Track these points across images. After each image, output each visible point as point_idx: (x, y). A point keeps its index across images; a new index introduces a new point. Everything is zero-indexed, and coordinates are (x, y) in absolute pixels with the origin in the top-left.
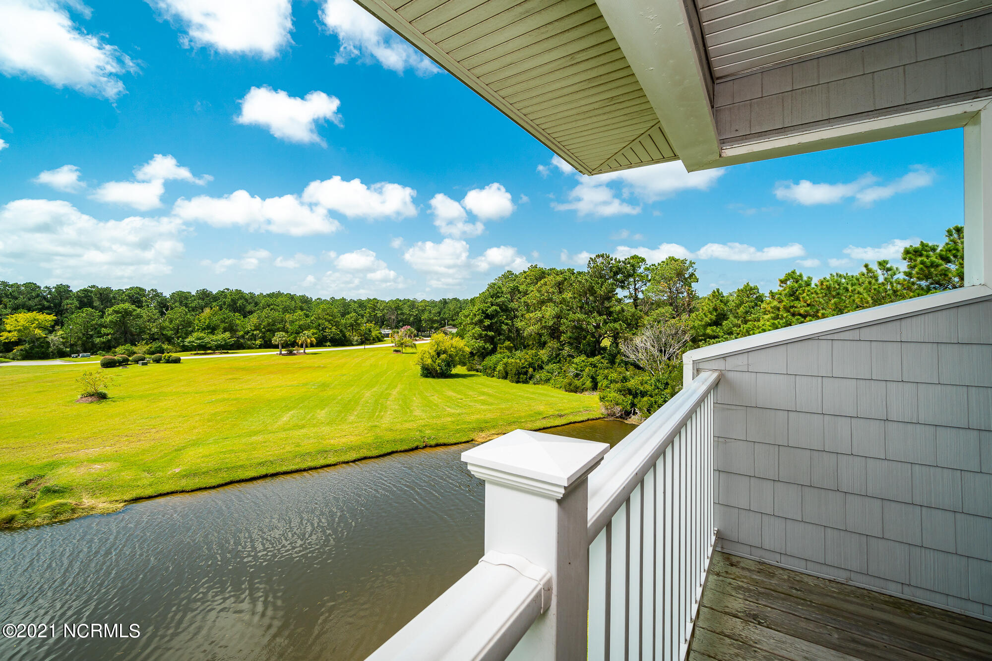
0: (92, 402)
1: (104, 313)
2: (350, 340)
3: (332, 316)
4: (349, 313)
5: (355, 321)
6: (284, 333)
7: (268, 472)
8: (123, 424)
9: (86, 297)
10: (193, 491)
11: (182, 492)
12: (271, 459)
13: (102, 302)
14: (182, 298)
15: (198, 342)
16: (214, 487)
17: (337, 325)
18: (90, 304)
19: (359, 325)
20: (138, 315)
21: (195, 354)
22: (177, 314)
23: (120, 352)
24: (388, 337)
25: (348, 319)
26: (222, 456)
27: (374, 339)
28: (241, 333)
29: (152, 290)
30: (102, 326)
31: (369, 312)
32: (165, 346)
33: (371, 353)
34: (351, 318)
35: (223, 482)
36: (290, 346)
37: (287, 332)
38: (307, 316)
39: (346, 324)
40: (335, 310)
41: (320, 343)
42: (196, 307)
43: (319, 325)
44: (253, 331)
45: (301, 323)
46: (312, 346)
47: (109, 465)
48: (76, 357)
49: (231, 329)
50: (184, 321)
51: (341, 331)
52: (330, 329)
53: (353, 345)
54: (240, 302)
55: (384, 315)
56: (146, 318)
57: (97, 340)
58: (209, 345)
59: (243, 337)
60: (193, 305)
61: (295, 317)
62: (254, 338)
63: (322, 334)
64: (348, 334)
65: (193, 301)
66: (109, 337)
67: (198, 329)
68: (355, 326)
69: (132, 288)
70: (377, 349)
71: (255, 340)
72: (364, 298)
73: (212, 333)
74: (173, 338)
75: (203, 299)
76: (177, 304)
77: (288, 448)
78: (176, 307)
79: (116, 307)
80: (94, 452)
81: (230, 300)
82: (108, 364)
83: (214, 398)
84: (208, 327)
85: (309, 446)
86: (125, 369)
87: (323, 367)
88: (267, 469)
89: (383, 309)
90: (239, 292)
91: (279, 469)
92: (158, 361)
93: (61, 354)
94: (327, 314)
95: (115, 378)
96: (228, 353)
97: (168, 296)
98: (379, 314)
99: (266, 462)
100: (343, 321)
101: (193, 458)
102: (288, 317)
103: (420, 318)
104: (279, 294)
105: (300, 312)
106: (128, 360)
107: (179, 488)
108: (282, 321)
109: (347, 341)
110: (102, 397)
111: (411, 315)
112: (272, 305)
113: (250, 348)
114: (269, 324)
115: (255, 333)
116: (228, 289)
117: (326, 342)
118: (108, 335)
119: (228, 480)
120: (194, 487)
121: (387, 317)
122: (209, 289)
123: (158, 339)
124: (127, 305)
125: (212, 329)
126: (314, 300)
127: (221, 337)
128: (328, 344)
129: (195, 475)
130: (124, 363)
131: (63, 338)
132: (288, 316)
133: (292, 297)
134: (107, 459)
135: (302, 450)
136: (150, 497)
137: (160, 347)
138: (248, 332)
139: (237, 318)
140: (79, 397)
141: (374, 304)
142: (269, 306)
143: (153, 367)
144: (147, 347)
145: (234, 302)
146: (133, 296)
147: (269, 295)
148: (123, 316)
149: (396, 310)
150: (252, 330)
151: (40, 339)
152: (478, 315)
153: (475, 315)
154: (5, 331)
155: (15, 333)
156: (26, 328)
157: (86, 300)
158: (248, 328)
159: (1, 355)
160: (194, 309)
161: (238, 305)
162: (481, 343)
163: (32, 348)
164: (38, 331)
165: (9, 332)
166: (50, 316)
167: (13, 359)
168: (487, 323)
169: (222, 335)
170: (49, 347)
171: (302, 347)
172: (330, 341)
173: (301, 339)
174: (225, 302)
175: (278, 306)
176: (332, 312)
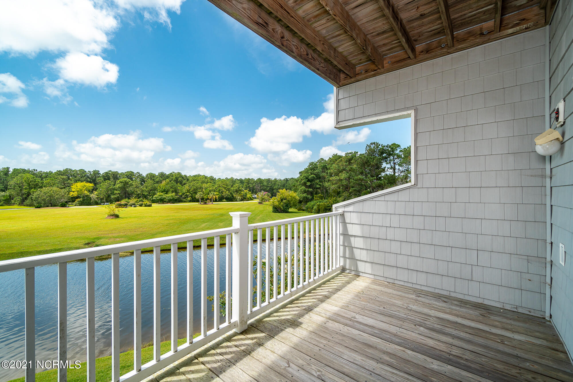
0: (112, 219)
1: (115, 183)
2: (236, 199)
3: (226, 185)
5: (239, 188)
8: (127, 226)
9: (107, 176)
13: (114, 179)
14: (151, 176)
15: (160, 197)
17: (229, 190)
18: (109, 179)
19: (241, 191)
20: (131, 184)
21: (159, 204)
22: (149, 183)
23: (123, 202)
25: (235, 187)
27: (248, 199)
29: (137, 172)
30: (114, 189)
31: (246, 185)
33: (247, 204)
36: (205, 200)
37: (203, 193)
38: (214, 185)
39: (233, 190)
40: (228, 183)
41: (221, 199)
42: (158, 181)
43: (220, 190)
45: (210, 188)
46: (216, 201)
48: (103, 205)
49: (176, 191)
50: (152, 187)
51: (231, 193)
53: (237, 201)
55: (253, 187)
56: (135, 186)
57: (112, 197)
58: (165, 200)
59: (181, 196)
60: (157, 180)
61: (207, 186)
62: (187, 196)
63: (221, 195)
64: (234, 195)
65: (157, 178)
67: (160, 191)
68: (238, 191)
69: (128, 172)
70: (250, 203)
71: (188, 198)
73: (167, 193)
74: (148, 196)
75: (162, 177)
76: (149, 179)
78: (149, 181)
79: (120, 180)
81: (175, 178)
83: (168, 218)
84: (164, 190)
86: (126, 209)
87: (222, 209)
89: (253, 184)
90: (179, 173)
92: (141, 206)
93: (97, 204)
94: (224, 184)
96: (174, 204)
97: (145, 176)
98: (251, 186)
100: (232, 188)
102: (204, 186)
103: (273, 188)
104: (199, 176)
105: (210, 184)
106: (127, 205)
108: (201, 188)
109: (234, 199)
110: (117, 216)
111: (268, 186)
112: (196, 180)
113: (185, 202)
114: (194, 189)
115: (187, 194)
116: (174, 172)
117: (223, 199)
118: (117, 194)
121: (255, 187)
122: (165, 172)
123: (140, 197)
124: (126, 179)
125: (166, 191)
126: (217, 179)
130: (125, 206)
131: (97, 195)
133: (206, 177)
134: (122, 237)
137: (142, 199)
138: (183, 194)
139: (179, 187)
140: (108, 216)
141: (248, 181)
142: (194, 181)
143: (139, 208)
144: (136, 200)
145: (177, 179)
146: (128, 176)
147: (194, 176)
148: (124, 184)
149: (260, 184)
151: (87, 196)
152: (304, 179)
153: (302, 180)
154: (72, 191)
155: (76, 193)
156: (81, 190)
157: (107, 178)
158: (184, 191)
159: (70, 203)
160: (157, 182)
161: (179, 180)
162: (305, 195)
163: (83, 200)
164: (86, 192)
165: (74, 192)
166: (92, 185)
167: (75, 205)
168: (308, 184)
169: (171, 194)
170: (91, 200)
171: (211, 202)
172: (225, 199)
173: (210, 196)
174: (172, 179)
175: (199, 181)
176: (226, 183)
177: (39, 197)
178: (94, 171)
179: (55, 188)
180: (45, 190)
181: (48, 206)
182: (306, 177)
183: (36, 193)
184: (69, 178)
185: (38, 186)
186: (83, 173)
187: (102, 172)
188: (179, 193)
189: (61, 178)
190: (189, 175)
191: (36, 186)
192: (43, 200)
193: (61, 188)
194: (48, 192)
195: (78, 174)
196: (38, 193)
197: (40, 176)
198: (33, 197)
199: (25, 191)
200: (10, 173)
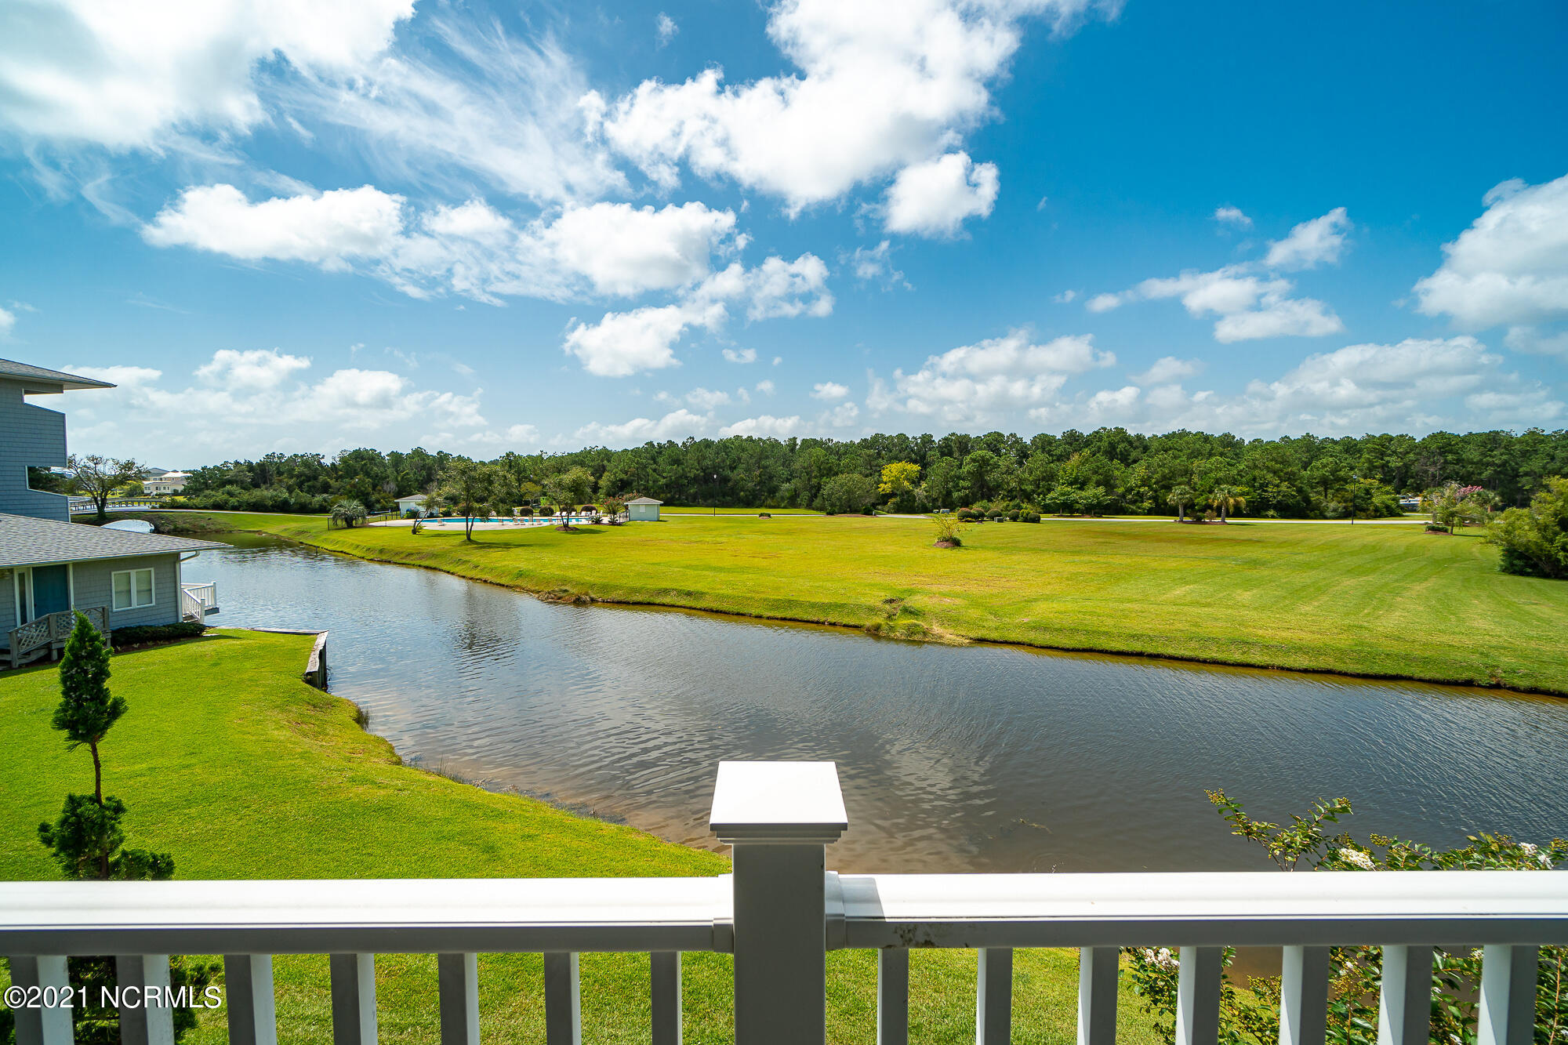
0: (946, 547)
1: (962, 463)
2: (1318, 508)
3: (1281, 463)
4: (1318, 460)
5: (1334, 473)
6: (1187, 489)
7: (1144, 650)
8: (974, 569)
9: (946, 447)
10: (1042, 647)
11: (1030, 645)
12: (1151, 634)
13: (960, 452)
14: (1045, 443)
15: (1063, 498)
16: (1067, 650)
17: (1291, 478)
18: (950, 454)
19: (1342, 480)
20: (995, 464)
21: (1059, 516)
22: (1038, 463)
23: (976, 508)
24: (1414, 509)
25: (1318, 469)
26: (1081, 616)
27: (1376, 511)
28: (1121, 490)
29: (1011, 434)
30: (959, 478)
31: (1369, 461)
32: (1024, 503)
34: (1324, 466)
35: (1081, 647)
36: (1195, 512)
37: (1193, 489)
38: (1232, 464)
39: (1312, 477)
40: (1290, 455)
41: (1256, 510)
42: (1061, 456)
43: (1255, 480)
44: (1140, 487)
45: (1219, 476)
46: (1237, 514)
47: (958, 601)
48: (937, 513)
49: (1108, 483)
50: (1046, 472)
51: (1300, 491)
52: (1277, 486)
53: (1325, 518)
54: (1121, 447)
55: (1406, 465)
56: (1004, 470)
58: (1076, 505)
59: (1123, 496)
60: (1058, 452)
61: (1208, 466)
62: (1141, 497)
63: (1259, 494)
64: (1314, 496)
65: (1057, 447)
66: (967, 491)
67: (1063, 483)
68: (1332, 483)
69: (990, 434)
70: (1385, 527)
71: (1142, 502)
72: (1359, 435)
73: (1081, 489)
74: (1032, 496)
75: (1071, 444)
76: (1039, 449)
77: (1179, 626)
78: (1037, 454)
79: (973, 455)
80: (945, 589)
81: (1106, 444)
82: (964, 519)
83: (1077, 558)
84: (1076, 480)
85: (1216, 629)
86: (980, 525)
88: (1143, 646)
89: (1406, 454)
90: (1120, 431)
91: (1160, 650)
92: (1014, 519)
93: (925, 510)
94: (1272, 460)
95: (970, 530)
96: (1101, 517)
97: (1029, 442)
98: (1395, 462)
99: (1142, 635)
100: (1306, 473)
101: (1043, 611)
102: (1197, 466)
104: (1184, 434)
105: (1217, 459)
106: (984, 516)
107: (1026, 640)
108: (1186, 471)
109: (1313, 510)
110: (956, 543)
112: (1171, 449)
113: (1134, 513)
114: (1164, 477)
115: (1142, 490)
116: (1105, 429)
117: (1267, 510)
118: (966, 488)
119: (1086, 646)
120: (1044, 644)
121: (1414, 468)
122: (1079, 430)
123: (1016, 496)
124: (984, 453)
125: (1081, 483)
126: (1246, 442)
127: (1093, 493)
128: (1272, 512)
129: (1046, 629)
130: (979, 518)
131: (926, 491)
132: (1196, 464)
133: (1206, 439)
134: (957, 596)
135: (1202, 632)
136: (995, 642)
137: (1018, 505)
138: (1129, 490)
139: (1117, 469)
140: (936, 541)
141: (1383, 445)
142: (1165, 451)
143: (1009, 526)
144: (1004, 505)
145: (1113, 446)
146: (991, 443)
148: (980, 466)
149: (1441, 454)
150: (1137, 486)
151: (908, 492)
154: (882, 482)
155: (889, 485)
156: (898, 479)
157: (946, 450)
158: (1132, 482)
159: (879, 507)
160: (1060, 458)
161: (1118, 450)
163: (902, 501)
164: (906, 483)
165: (886, 483)
166: (916, 467)
167: (888, 512)
169: (1094, 491)
170: (915, 501)
171: (1219, 516)
172: (1275, 507)
173: (1218, 497)
174: (1099, 448)
175: (1181, 451)
176: (1282, 457)
177: (832, 494)
178: (924, 436)
179: (856, 476)
180: (842, 478)
181: (845, 512)
183: (830, 486)
184: (879, 454)
185: (833, 472)
186: (904, 441)
187: (936, 439)
189: (866, 454)
190: (1150, 435)
191: (831, 472)
192: (838, 499)
193: (867, 476)
194: (847, 484)
196: (831, 486)
197: (837, 452)
198: (825, 492)
199: (814, 481)
200: (798, 447)
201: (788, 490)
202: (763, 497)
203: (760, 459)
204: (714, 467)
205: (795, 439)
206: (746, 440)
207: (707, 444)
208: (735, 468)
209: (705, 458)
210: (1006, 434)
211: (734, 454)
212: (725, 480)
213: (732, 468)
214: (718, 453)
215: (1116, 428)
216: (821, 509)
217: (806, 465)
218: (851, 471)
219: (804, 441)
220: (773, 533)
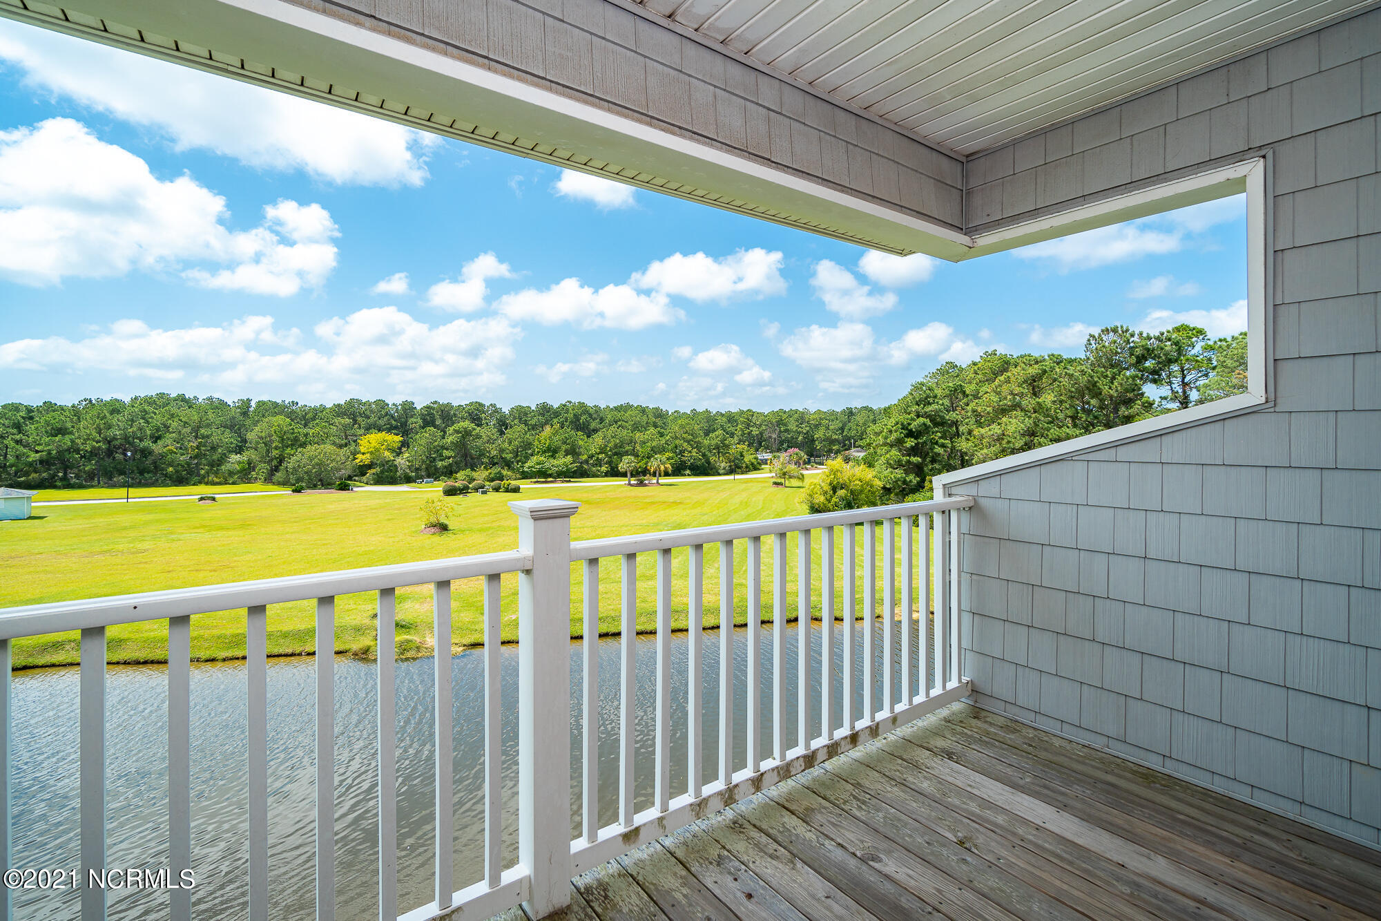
0: (434, 534)
1: (445, 432)
2: (715, 468)
3: (692, 435)
4: (714, 431)
5: (723, 441)
6: (633, 458)
9: (428, 414)
13: (443, 420)
14: (521, 414)
15: (538, 467)
17: (698, 446)
18: (433, 423)
19: (727, 446)
20: (477, 435)
21: (535, 482)
22: (516, 432)
23: (461, 478)
24: (767, 464)
25: (713, 439)
27: (747, 467)
28: (585, 457)
29: (491, 405)
30: (443, 448)
31: (741, 429)
32: (505, 472)
33: (744, 486)
34: (717, 437)
36: (640, 475)
37: (637, 456)
38: (662, 435)
39: (710, 445)
40: (696, 427)
41: (678, 471)
42: (536, 425)
43: (676, 447)
44: (598, 454)
45: (654, 444)
46: (667, 474)
48: (421, 483)
49: (573, 452)
50: (523, 442)
51: (704, 455)
52: (690, 452)
53: (719, 474)
54: (583, 418)
55: (761, 433)
56: (486, 439)
57: (440, 464)
58: (550, 472)
59: (587, 462)
60: (533, 422)
61: (646, 437)
62: (599, 463)
63: (680, 458)
64: (712, 459)
65: (532, 417)
66: (451, 460)
67: (538, 452)
68: (721, 448)
69: (472, 404)
70: (751, 480)
71: (601, 466)
72: (734, 410)
73: (553, 457)
74: (513, 462)
75: (543, 415)
76: (516, 421)
78: (515, 424)
79: (456, 426)
81: (572, 415)
82: (450, 492)
84: (549, 449)
86: (466, 498)
87: (680, 503)
89: (761, 425)
90: (582, 405)
92: (497, 489)
93: (408, 480)
94: (686, 433)
95: (456, 507)
96: (570, 481)
97: (507, 412)
98: (755, 432)
100: (706, 442)
102: (638, 436)
103: (812, 436)
104: (628, 407)
105: (652, 430)
106: (468, 488)
108: (631, 441)
109: (712, 469)
110: (444, 528)
111: (799, 433)
112: (620, 420)
113: (594, 476)
114: (616, 446)
115: (600, 456)
116: (570, 402)
117: (685, 470)
118: (449, 458)
121: (766, 435)
122: (550, 403)
123: (497, 463)
124: (466, 424)
125: (553, 452)
126: (670, 413)
127: (563, 461)
128: (688, 472)
130: (463, 491)
131: (409, 461)
132: (638, 434)
133: (643, 411)
137: (499, 473)
138: (591, 457)
139: (581, 440)
140: (423, 527)
141: (748, 418)
142: (616, 422)
143: (492, 496)
144: (487, 473)
145: (577, 417)
146: (473, 412)
147: (616, 408)
148: (463, 436)
149: (778, 426)
150: (596, 453)
151: (389, 462)
152: (896, 431)
153: (891, 431)
154: (359, 452)
155: (368, 456)
156: (377, 450)
157: (428, 418)
158: (593, 450)
159: (357, 479)
160: (534, 427)
161: (581, 421)
162: (899, 473)
163: (382, 472)
164: (387, 454)
165: (363, 454)
166: (399, 438)
167: (367, 484)
168: (910, 443)
169: (564, 460)
170: (397, 471)
171: (655, 476)
172: (690, 468)
173: (653, 464)
174: (566, 418)
175: (627, 422)
176: (692, 430)
177: (299, 467)
178: (404, 404)
179: (329, 448)
180: (311, 450)
181: (315, 487)
182: (902, 424)
184: (355, 421)
185: (299, 443)
187: (419, 406)
188: (579, 454)
189: (340, 423)
190: (605, 407)
191: (296, 443)
192: (306, 473)
193: (341, 446)
194: (316, 456)
195: (371, 411)
196: (297, 459)
197: (304, 417)
198: (290, 466)
199: (275, 453)
200: (251, 409)
201: (239, 463)
202: (202, 472)
203: (199, 427)
204: (126, 438)
205: (249, 400)
206: (175, 400)
207: (115, 408)
208: (159, 438)
209: (109, 427)
210: (487, 404)
211: (157, 420)
212: (146, 453)
213: (156, 439)
214: (132, 421)
215: (579, 403)
216: (284, 484)
217: (263, 434)
218: (323, 442)
219: (260, 404)
220: (222, 529)
